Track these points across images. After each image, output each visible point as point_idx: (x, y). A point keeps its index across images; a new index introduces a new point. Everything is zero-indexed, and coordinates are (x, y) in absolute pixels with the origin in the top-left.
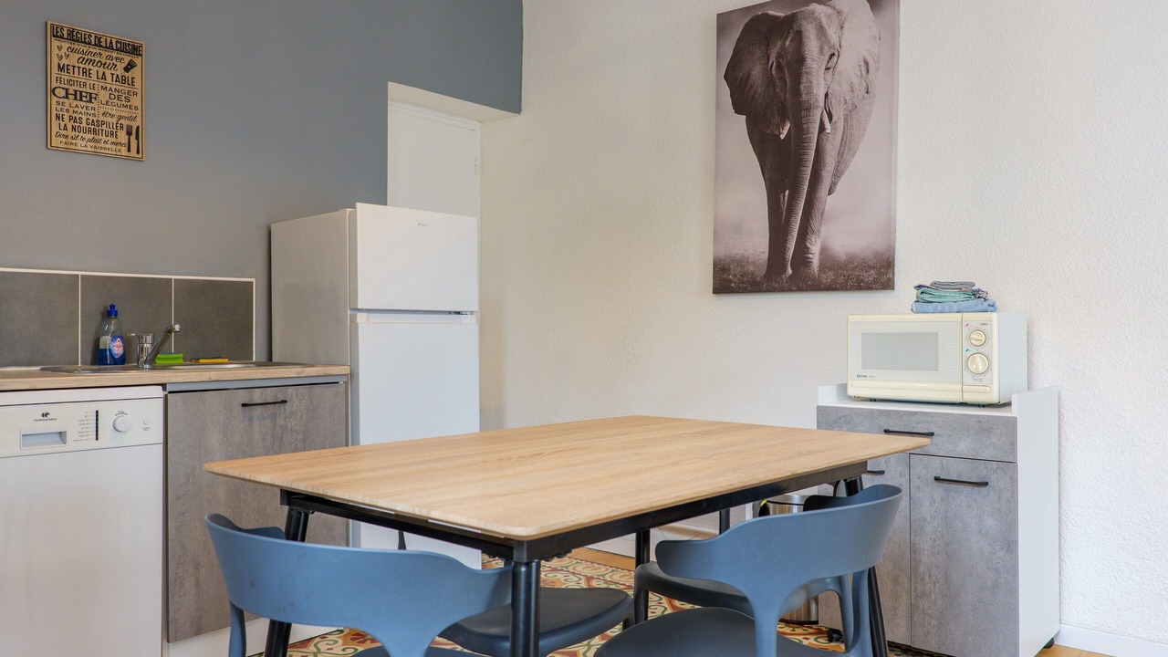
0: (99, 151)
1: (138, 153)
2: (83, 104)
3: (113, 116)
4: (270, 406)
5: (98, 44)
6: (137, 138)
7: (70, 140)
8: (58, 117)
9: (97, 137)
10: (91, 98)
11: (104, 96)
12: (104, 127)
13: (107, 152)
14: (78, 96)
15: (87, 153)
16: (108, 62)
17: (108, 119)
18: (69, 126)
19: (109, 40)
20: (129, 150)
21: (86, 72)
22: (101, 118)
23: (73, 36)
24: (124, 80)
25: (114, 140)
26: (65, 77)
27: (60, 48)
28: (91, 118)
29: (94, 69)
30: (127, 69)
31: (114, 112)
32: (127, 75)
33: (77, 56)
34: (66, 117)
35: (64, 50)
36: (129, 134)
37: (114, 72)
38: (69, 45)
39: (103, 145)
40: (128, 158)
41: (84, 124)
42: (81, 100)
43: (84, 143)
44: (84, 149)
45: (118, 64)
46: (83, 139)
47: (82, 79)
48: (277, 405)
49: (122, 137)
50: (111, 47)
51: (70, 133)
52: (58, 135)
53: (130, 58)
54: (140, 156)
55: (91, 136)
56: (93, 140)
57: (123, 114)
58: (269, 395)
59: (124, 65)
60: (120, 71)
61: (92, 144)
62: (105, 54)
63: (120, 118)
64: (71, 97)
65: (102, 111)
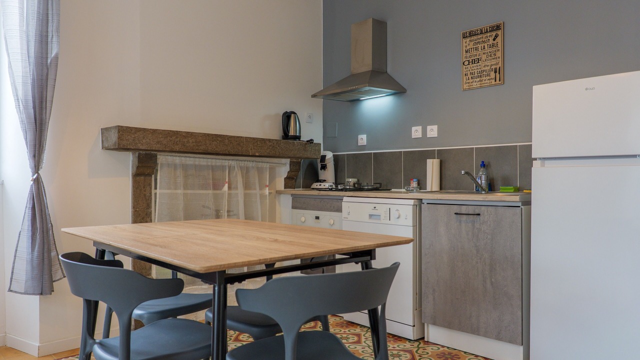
0: (482, 85)
1: (500, 81)
2: (475, 65)
3: (488, 66)
4: (471, 216)
5: (482, 33)
6: (499, 73)
7: (470, 84)
8: (465, 75)
9: (481, 79)
10: (479, 60)
11: (484, 57)
12: (484, 73)
13: (486, 85)
14: (474, 62)
15: (477, 88)
16: (486, 39)
17: (486, 68)
18: (470, 78)
19: (486, 28)
20: (495, 81)
21: (477, 49)
22: (483, 69)
23: (472, 34)
24: (493, 45)
25: (489, 78)
26: (468, 55)
27: (466, 43)
28: (479, 70)
29: (480, 46)
30: (494, 40)
31: (489, 64)
32: (494, 42)
33: (473, 43)
34: (469, 74)
35: (468, 42)
36: (495, 72)
37: (488, 43)
38: (469, 39)
39: (484, 82)
40: (496, 85)
41: (476, 75)
42: (475, 63)
43: (476, 84)
44: (476, 86)
45: (490, 39)
46: (476, 81)
47: (475, 53)
48: (475, 216)
49: (493, 75)
50: (487, 32)
51: (471, 81)
52: (466, 83)
53: (496, 33)
54: (501, 82)
55: (478, 79)
56: (481, 81)
57: (493, 63)
58: (471, 210)
59: (493, 38)
60: (491, 42)
61: (479, 83)
62: (484, 36)
63: (492, 65)
64: (471, 63)
65: (483, 65)
